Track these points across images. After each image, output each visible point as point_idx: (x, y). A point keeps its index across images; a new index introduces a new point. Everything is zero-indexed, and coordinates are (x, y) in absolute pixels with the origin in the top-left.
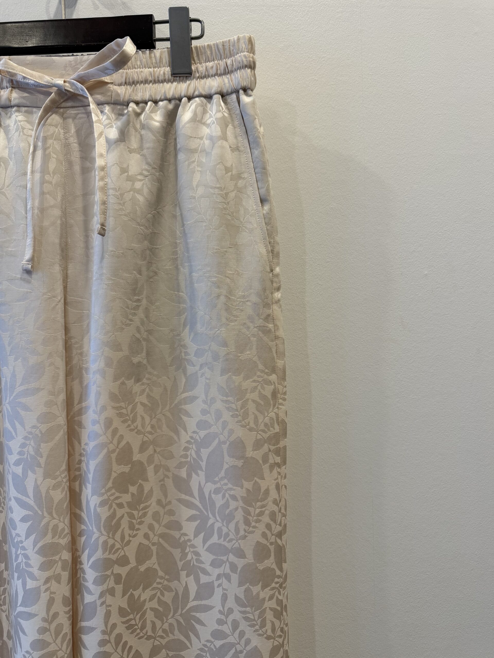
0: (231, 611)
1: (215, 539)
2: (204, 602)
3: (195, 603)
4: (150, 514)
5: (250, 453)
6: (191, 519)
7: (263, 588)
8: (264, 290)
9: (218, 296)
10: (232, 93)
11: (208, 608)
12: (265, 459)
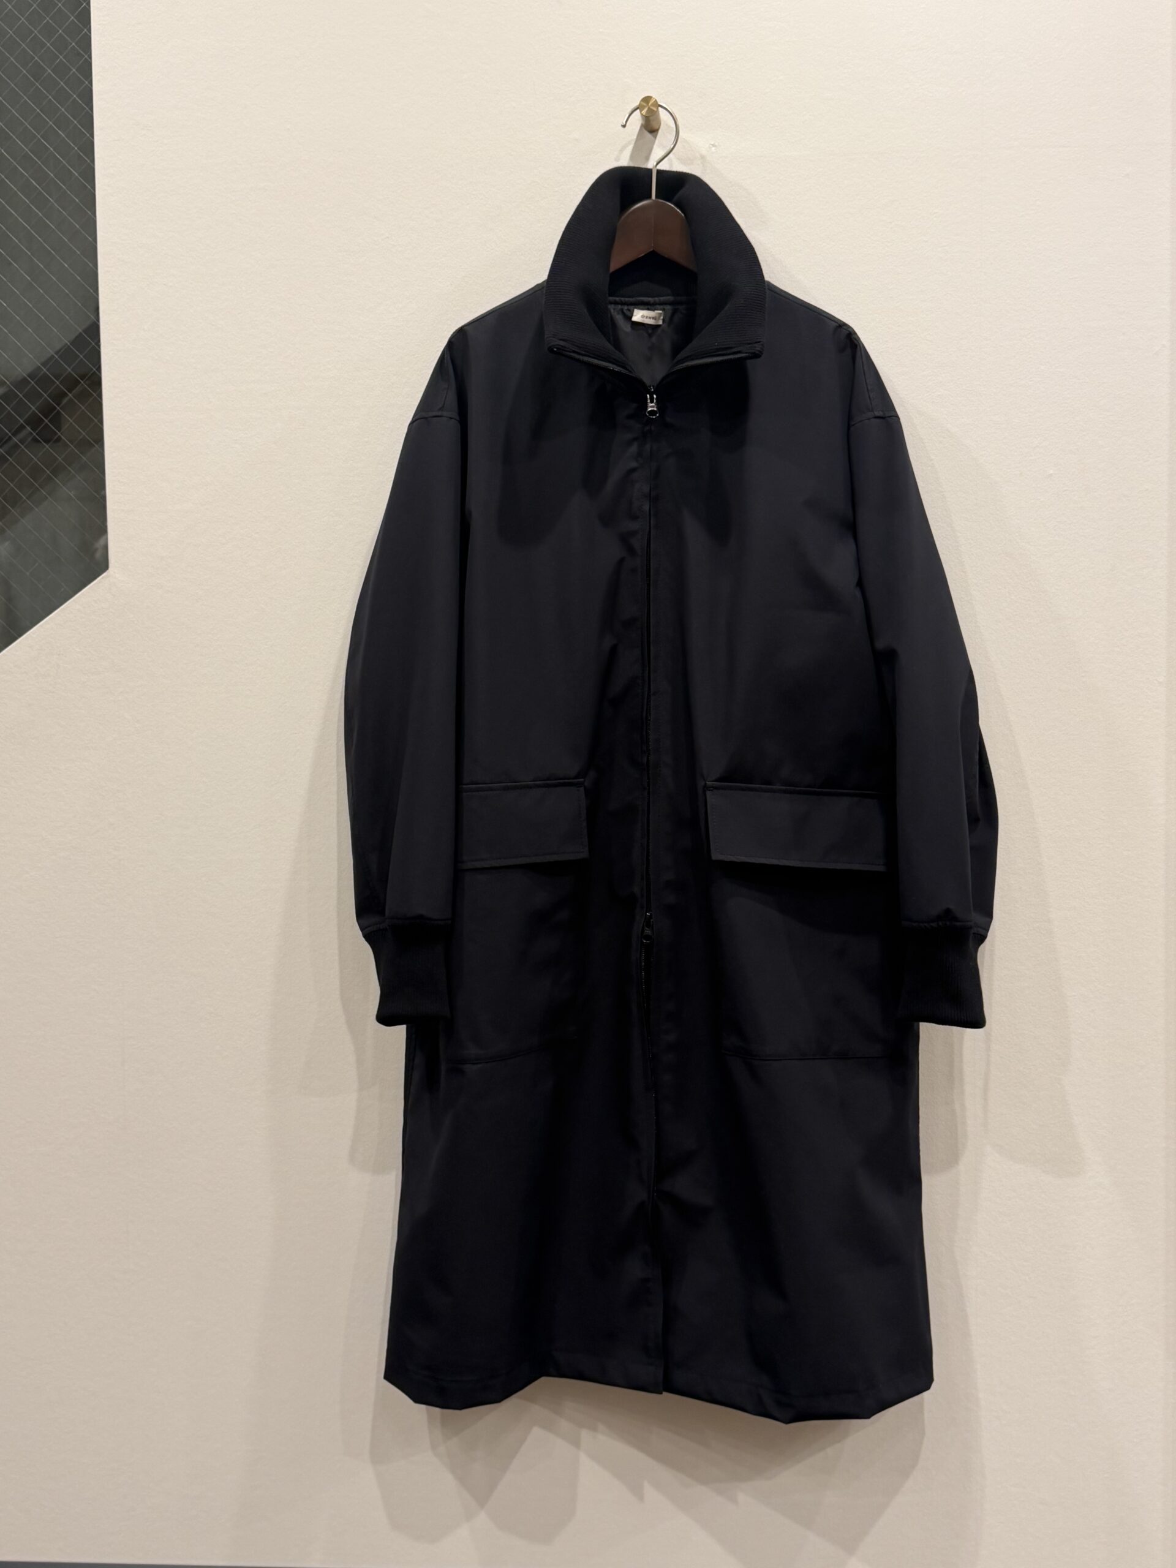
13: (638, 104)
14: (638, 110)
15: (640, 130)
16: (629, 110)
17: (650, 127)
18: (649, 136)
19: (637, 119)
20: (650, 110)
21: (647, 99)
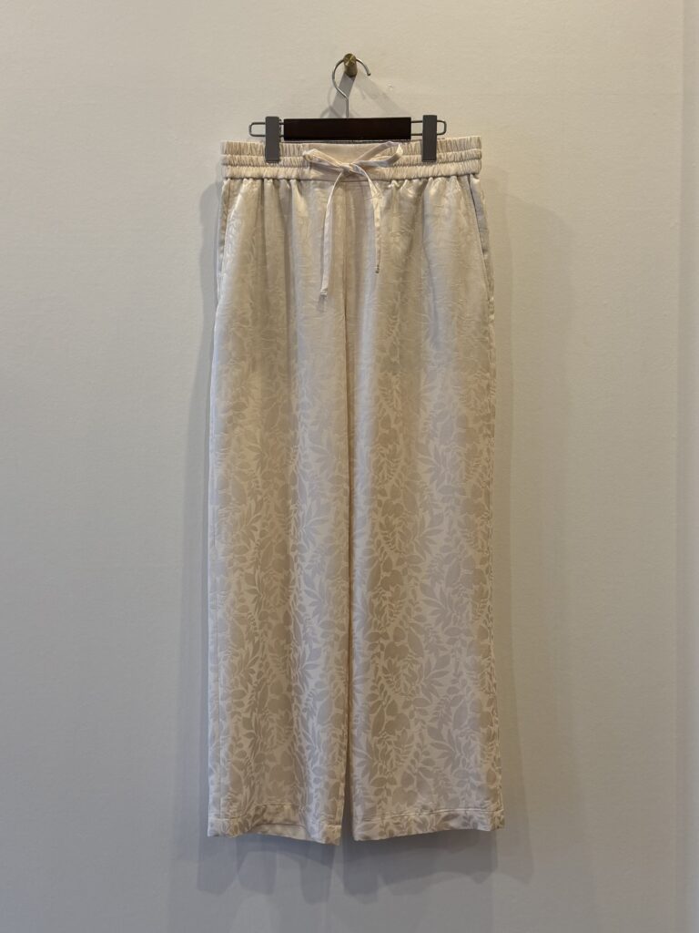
0: (455, 532)
1: (445, 483)
2: (436, 528)
3: (429, 529)
4: (400, 467)
5: (471, 425)
6: (430, 470)
7: (477, 516)
8: (484, 313)
9: (453, 316)
10: (465, 175)
11: (439, 531)
12: (481, 430)
13: (342, 58)
14: (343, 63)
15: (344, 77)
16: (337, 62)
17: (351, 73)
18: (350, 79)
19: (342, 68)
20: (351, 63)
21: (348, 56)
